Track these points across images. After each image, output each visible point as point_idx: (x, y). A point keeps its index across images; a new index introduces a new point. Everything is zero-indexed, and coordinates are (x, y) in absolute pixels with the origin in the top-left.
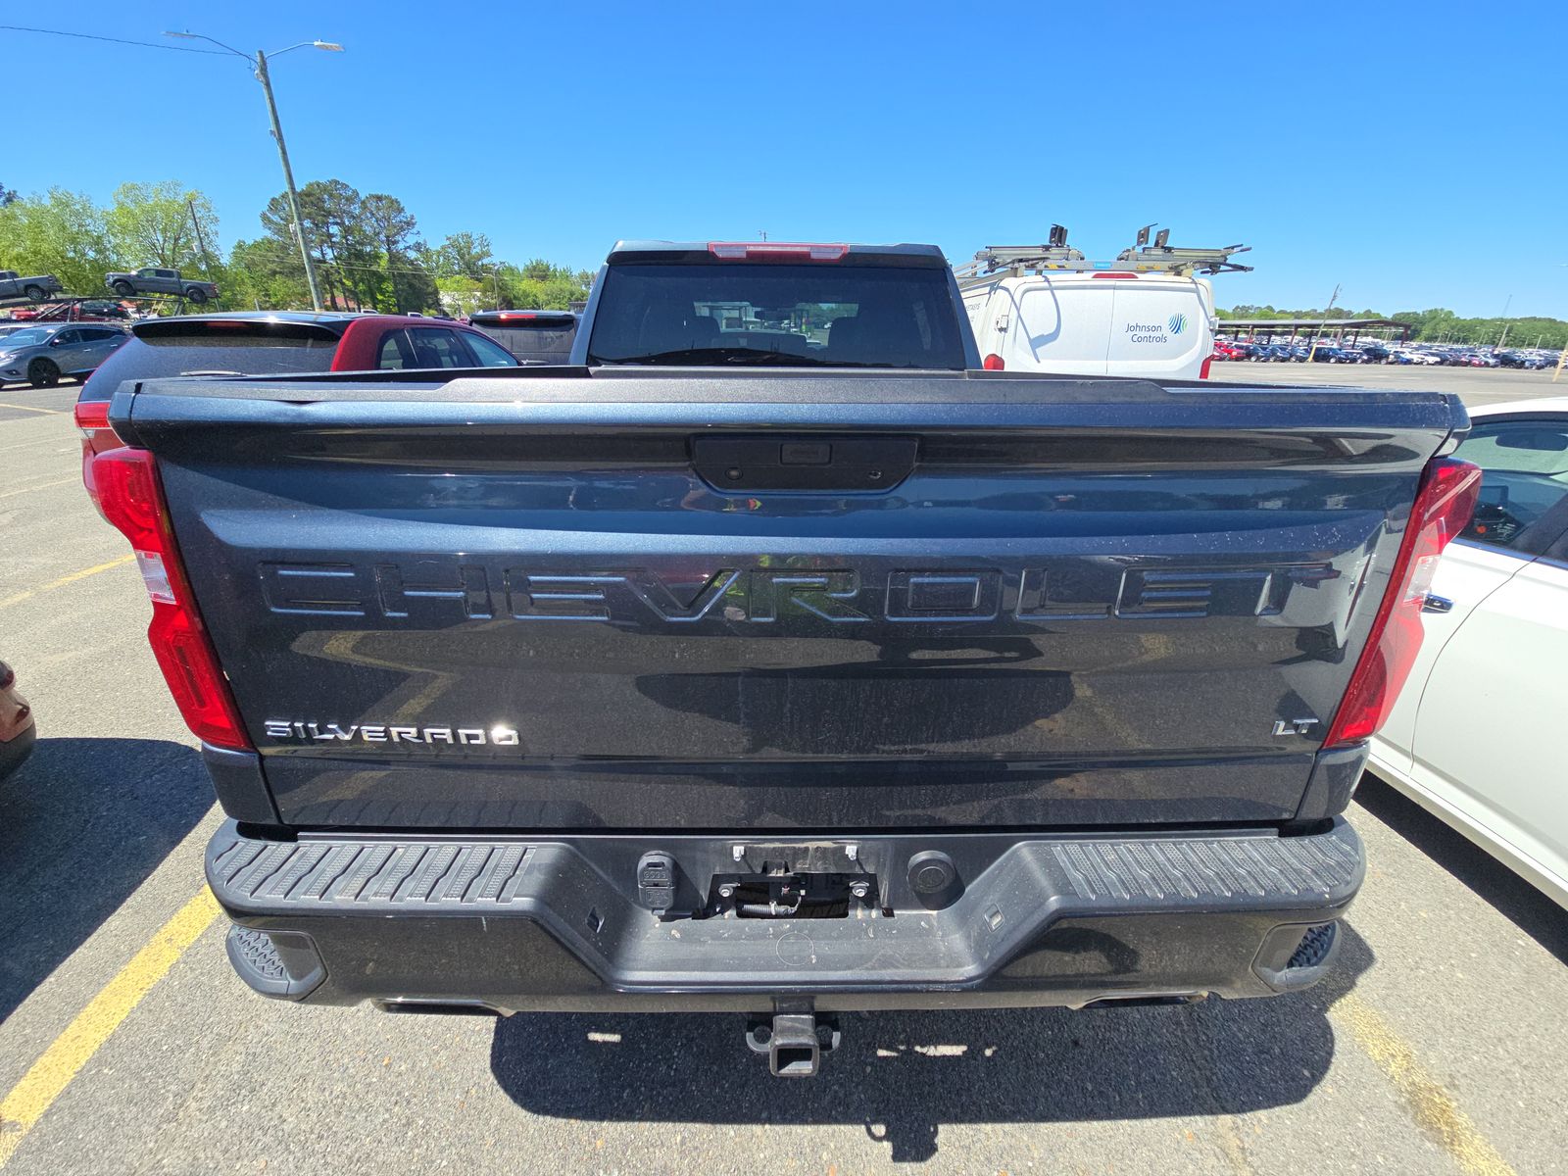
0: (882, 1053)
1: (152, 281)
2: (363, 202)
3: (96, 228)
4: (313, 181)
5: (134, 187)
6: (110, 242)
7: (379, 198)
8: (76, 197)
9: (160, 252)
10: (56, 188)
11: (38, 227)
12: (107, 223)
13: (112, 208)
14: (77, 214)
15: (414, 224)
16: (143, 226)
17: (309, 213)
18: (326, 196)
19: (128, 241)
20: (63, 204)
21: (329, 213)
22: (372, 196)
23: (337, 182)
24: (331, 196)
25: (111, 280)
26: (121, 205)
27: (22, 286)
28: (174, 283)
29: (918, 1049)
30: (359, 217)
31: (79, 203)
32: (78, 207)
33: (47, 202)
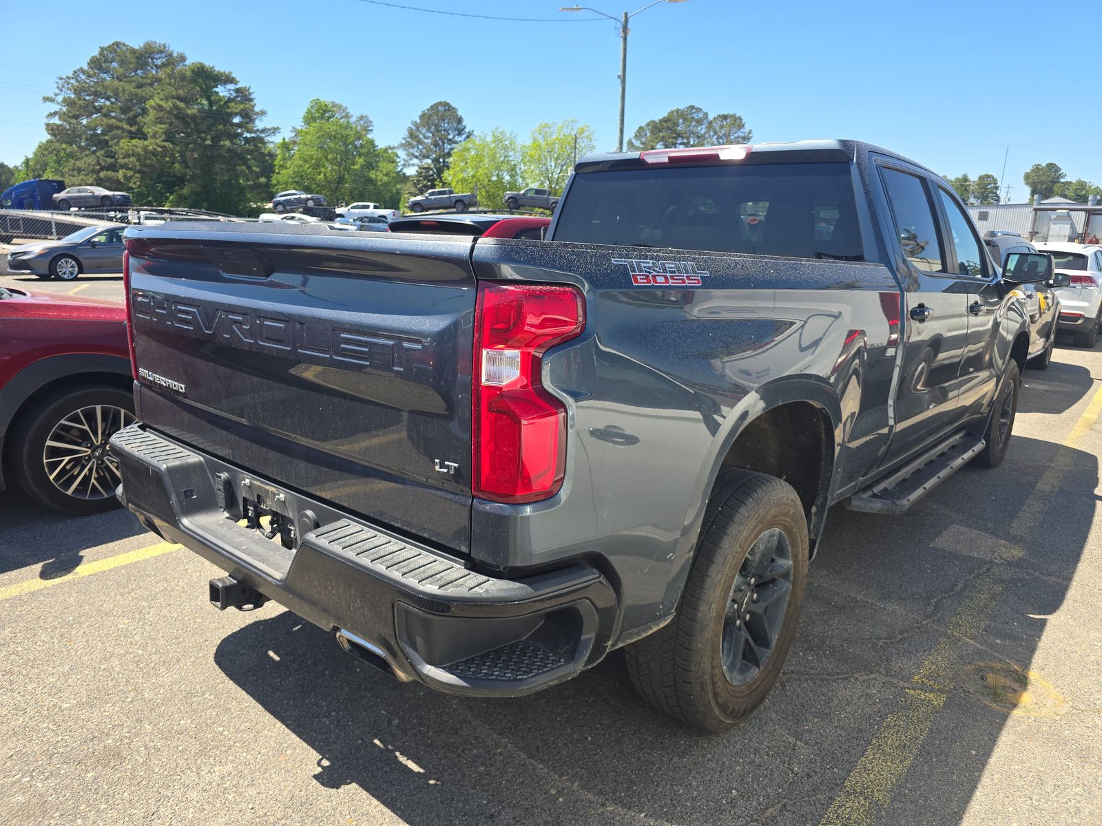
0: (377, 742)
1: (532, 198)
2: (710, 123)
3: (514, 157)
4: (674, 108)
5: (547, 126)
6: (520, 169)
7: (725, 117)
8: (508, 135)
9: (550, 175)
10: (497, 128)
11: (479, 158)
12: (522, 155)
13: (529, 143)
14: (506, 148)
15: (750, 138)
16: (544, 155)
17: (663, 137)
18: (681, 121)
19: (532, 168)
20: (498, 140)
21: (679, 135)
22: (719, 116)
23: (693, 107)
24: (685, 119)
25: (507, 198)
26: (535, 140)
27: (454, 200)
28: (544, 199)
29: (397, 754)
30: (703, 136)
31: (508, 139)
32: (507, 142)
33: (489, 139)
